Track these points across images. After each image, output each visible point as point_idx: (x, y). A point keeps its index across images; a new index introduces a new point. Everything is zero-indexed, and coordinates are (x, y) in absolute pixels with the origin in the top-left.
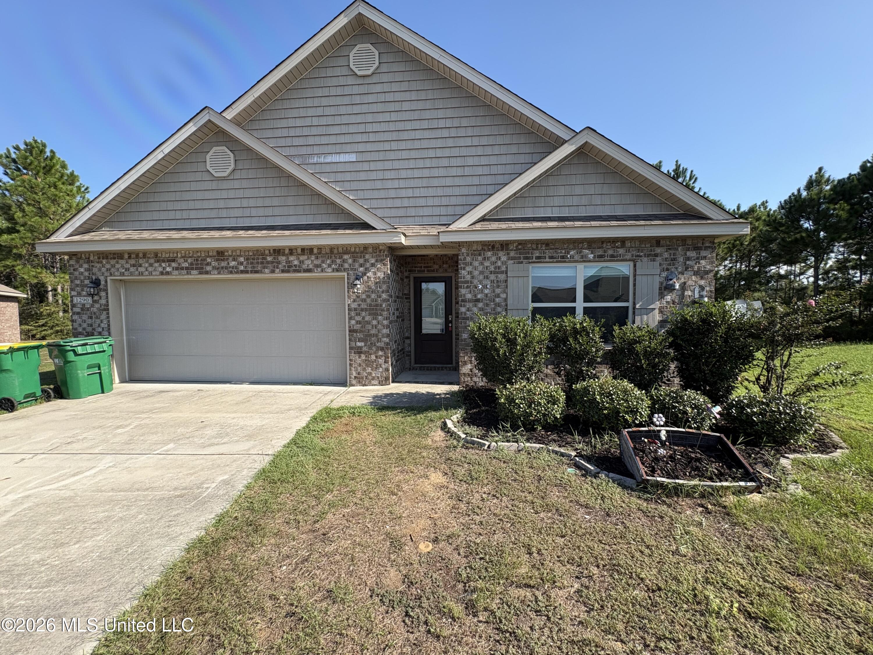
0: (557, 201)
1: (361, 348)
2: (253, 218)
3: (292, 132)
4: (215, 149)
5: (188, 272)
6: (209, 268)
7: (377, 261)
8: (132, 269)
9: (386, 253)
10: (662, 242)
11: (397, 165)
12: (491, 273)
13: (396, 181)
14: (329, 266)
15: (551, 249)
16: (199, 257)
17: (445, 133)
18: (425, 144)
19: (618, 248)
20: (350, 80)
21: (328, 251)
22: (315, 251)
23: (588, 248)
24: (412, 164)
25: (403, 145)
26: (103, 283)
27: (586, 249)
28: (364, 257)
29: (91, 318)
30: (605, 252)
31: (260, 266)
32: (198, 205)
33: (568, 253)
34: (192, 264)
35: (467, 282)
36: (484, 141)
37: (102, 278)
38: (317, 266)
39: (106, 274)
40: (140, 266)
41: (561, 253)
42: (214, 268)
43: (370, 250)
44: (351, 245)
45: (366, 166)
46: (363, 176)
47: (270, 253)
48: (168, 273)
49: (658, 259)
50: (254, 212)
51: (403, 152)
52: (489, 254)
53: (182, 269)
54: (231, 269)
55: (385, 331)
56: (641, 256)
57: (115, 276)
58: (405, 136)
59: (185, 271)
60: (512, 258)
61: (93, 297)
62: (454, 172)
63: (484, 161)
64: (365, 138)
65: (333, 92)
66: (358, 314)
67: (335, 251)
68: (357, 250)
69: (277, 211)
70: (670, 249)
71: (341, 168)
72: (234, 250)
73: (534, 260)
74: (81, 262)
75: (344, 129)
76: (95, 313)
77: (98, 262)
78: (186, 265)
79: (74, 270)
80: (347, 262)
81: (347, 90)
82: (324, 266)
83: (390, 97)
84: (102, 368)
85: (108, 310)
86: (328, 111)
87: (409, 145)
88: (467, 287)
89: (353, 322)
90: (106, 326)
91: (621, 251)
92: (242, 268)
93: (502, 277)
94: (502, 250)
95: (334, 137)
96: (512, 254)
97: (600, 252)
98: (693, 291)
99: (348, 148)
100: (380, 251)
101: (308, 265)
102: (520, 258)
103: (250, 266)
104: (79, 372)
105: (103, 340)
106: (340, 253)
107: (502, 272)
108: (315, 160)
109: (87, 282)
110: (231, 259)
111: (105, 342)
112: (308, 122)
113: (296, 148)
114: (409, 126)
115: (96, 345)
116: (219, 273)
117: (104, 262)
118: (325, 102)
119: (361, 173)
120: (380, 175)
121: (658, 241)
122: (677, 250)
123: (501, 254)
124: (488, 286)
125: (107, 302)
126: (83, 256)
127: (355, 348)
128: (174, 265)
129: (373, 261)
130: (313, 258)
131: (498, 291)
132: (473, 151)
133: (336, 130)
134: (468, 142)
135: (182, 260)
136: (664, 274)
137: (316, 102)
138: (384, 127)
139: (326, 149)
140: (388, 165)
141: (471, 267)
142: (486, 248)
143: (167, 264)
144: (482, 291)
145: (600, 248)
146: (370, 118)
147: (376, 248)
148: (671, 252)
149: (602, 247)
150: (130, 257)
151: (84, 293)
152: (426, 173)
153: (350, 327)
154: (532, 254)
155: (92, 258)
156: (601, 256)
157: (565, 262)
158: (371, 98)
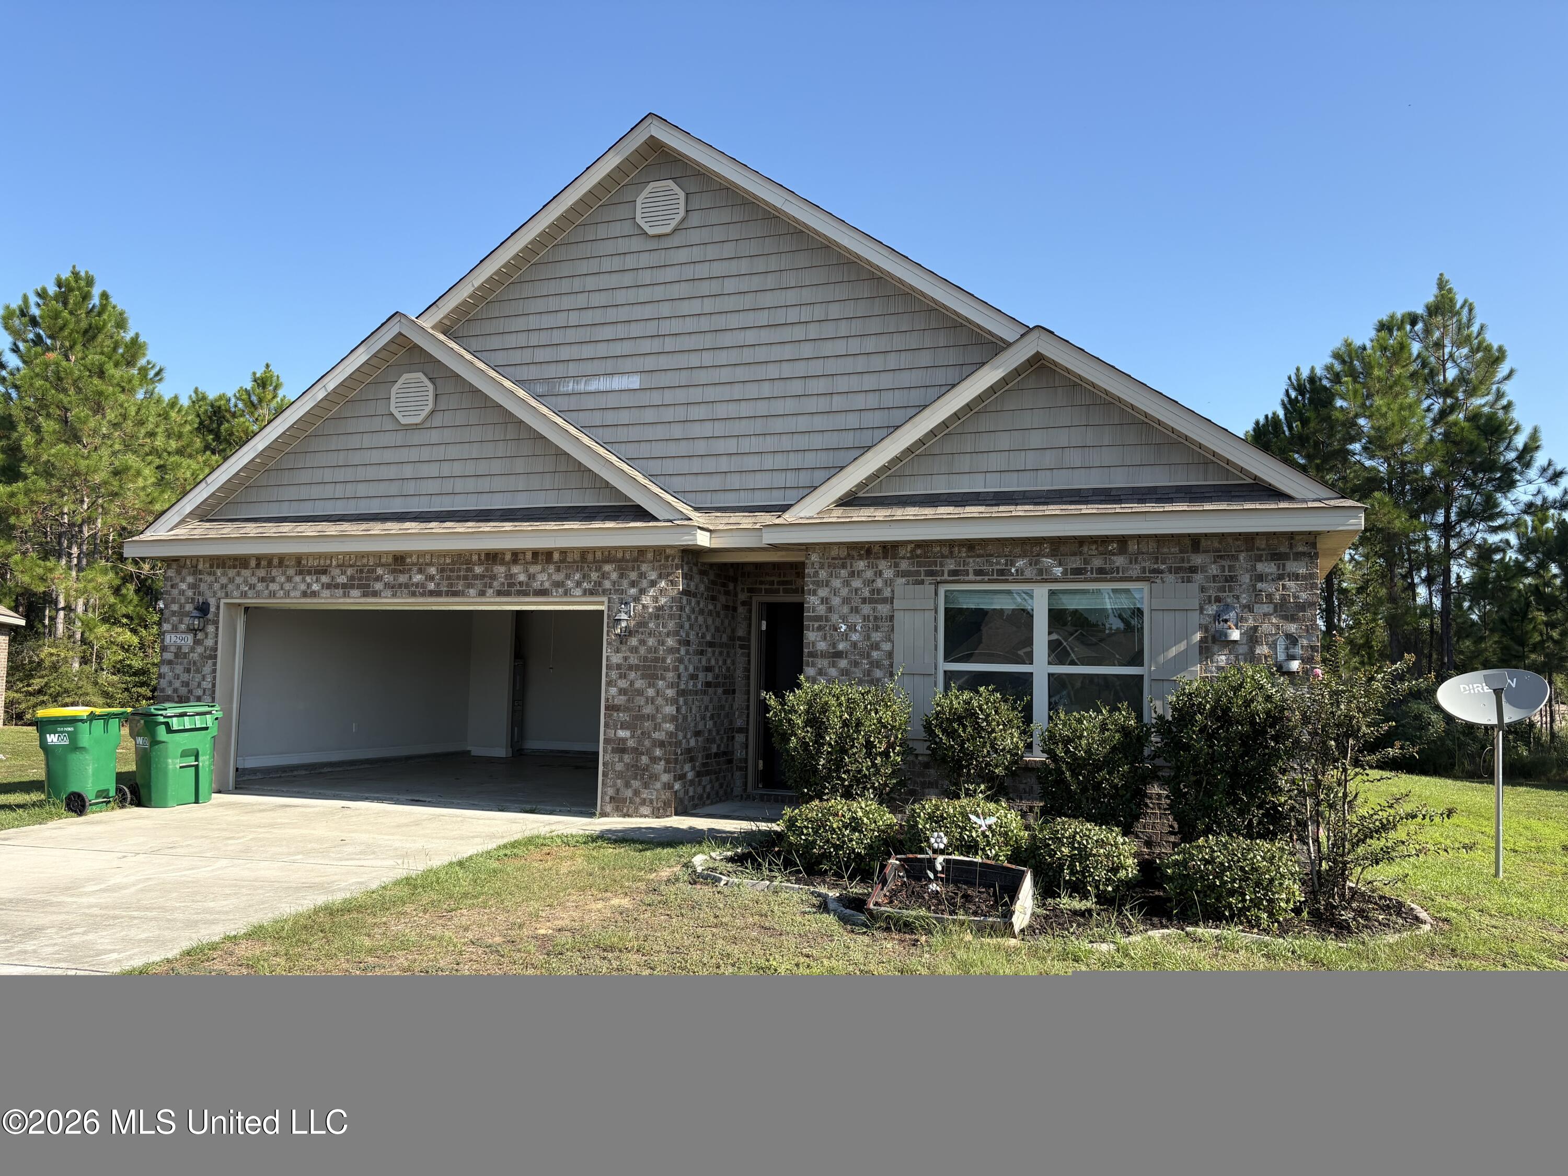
0: (996, 461)
1: (624, 740)
2: (457, 496)
3: (534, 339)
4: (405, 376)
5: (344, 593)
6: (378, 586)
7: (660, 576)
8: (260, 586)
9: (676, 561)
10: (1203, 543)
11: (711, 394)
12: (864, 601)
13: (709, 425)
14: (578, 584)
15: (978, 556)
16: (364, 566)
17: (798, 333)
18: (761, 354)
19: (1114, 554)
20: (636, 244)
21: (577, 557)
22: (556, 556)
23: (1052, 555)
24: (737, 392)
25: (723, 358)
26: (212, 609)
27: (1047, 557)
28: (639, 568)
29: (188, 671)
30: (1086, 562)
31: (461, 582)
32: (371, 473)
33: (1013, 565)
34: (352, 578)
35: (818, 618)
36: (871, 345)
37: (212, 602)
38: (558, 584)
39: (219, 594)
40: (273, 580)
41: (998, 563)
42: (387, 585)
43: (650, 556)
44: (616, 548)
45: (656, 397)
46: (650, 416)
47: (479, 559)
48: (314, 594)
49: (1199, 577)
50: (459, 485)
51: (723, 369)
52: (861, 565)
53: (337, 586)
54: (413, 589)
55: (670, 710)
56: (1161, 572)
57: (232, 598)
58: (727, 339)
59: (341, 591)
60: (905, 574)
61: (195, 635)
62: (812, 405)
63: (869, 382)
64: (656, 345)
65: (607, 265)
66: (623, 676)
67: (590, 557)
68: (628, 556)
69: (498, 483)
70: (1221, 557)
71: (612, 401)
72: (421, 554)
73: (946, 577)
74: (185, 572)
75: (621, 331)
76: (195, 663)
77: (209, 574)
78: (342, 579)
79: (172, 586)
80: (608, 578)
81: (630, 262)
82: (570, 584)
83: (703, 270)
84: (201, 758)
85: (215, 657)
86: (598, 299)
87: (733, 356)
88: (820, 628)
89: (613, 691)
90: (210, 686)
91: (1119, 561)
92: (432, 586)
93: (883, 609)
94: (885, 557)
95: (604, 345)
96: (904, 565)
97: (1076, 562)
98: (1273, 646)
99: (628, 364)
100: (667, 558)
101: (542, 582)
102: (918, 573)
103: (445, 583)
104: (170, 761)
105: (207, 709)
106: (598, 562)
107: (884, 601)
108: (570, 387)
109: (189, 607)
110: (415, 569)
111: (210, 713)
112: (561, 320)
113: (539, 365)
114: (734, 321)
115: (197, 717)
116: (394, 595)
117: (219, 572)
118: (591, 283)
119: (647, 409)
120: (681, 413)
121: (1195, 542)
122: (1236, 558)
123: (883, 564)
124: (858, 628)
125: (216, 643)
126: (188, 563)
127: (614, 741)
128: (325, 579)
129: (653, 576)
130: (551, 569)
131: (876, 636)
132: (848, 365)
133: (607, 333)
134: (840, 347)
135: (338, 571)
136: (1211, 610)
137: (577, 284)
138: (690, 325)
139: (589, 368)
140: (696, 395)
141: (827, 590)
142: (855, 553)
143: (314, 578)
144: (845, 637)
145: (1074, 554)
146: (665, 309)
147: (660, 552)
148: (1223, 563)
149: (1081, 553)
150: (258, 566)
151: (183, 627)
152: (762, 408)
153: (607, 700)
154: (942, 565)
155: (200, 567)
156: (1077, 571)
157: (1006, 581)
158: (670, 274)
